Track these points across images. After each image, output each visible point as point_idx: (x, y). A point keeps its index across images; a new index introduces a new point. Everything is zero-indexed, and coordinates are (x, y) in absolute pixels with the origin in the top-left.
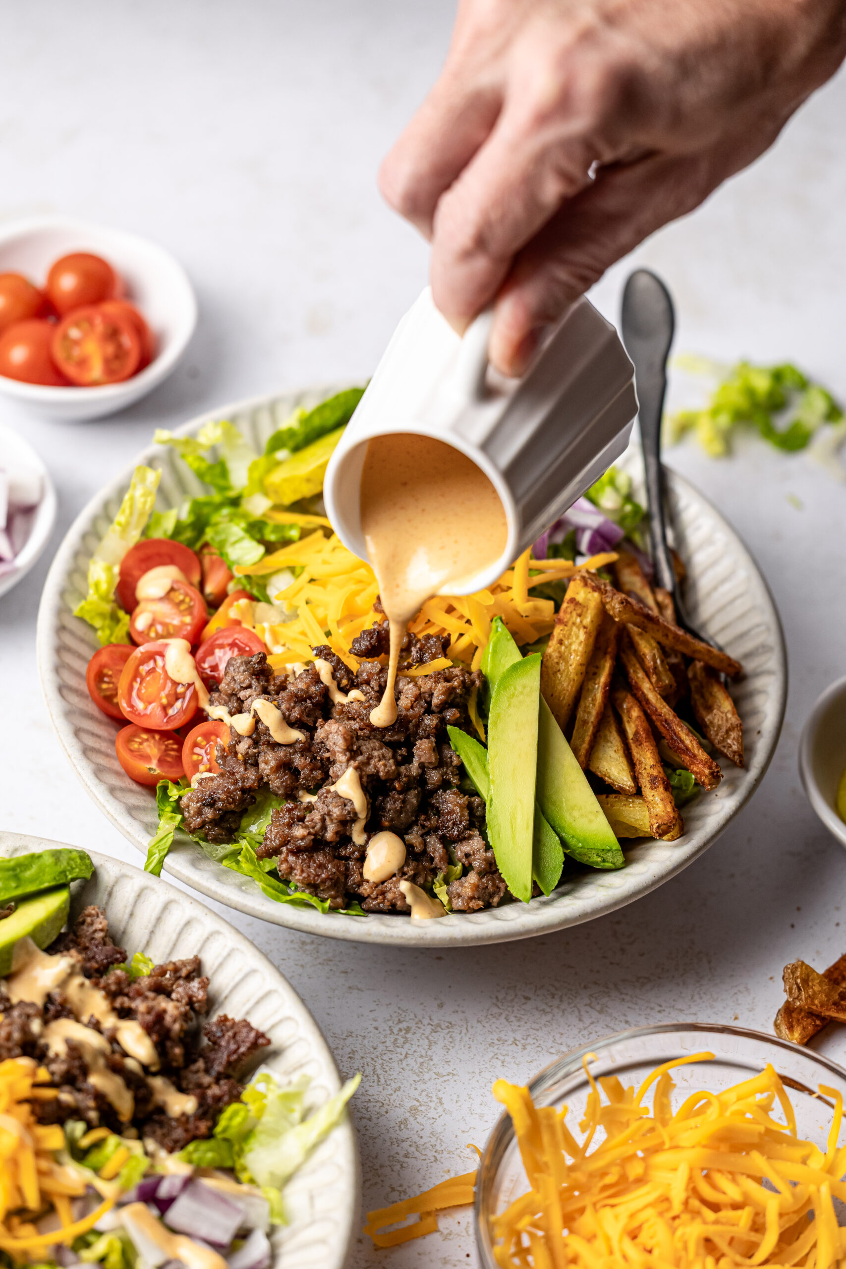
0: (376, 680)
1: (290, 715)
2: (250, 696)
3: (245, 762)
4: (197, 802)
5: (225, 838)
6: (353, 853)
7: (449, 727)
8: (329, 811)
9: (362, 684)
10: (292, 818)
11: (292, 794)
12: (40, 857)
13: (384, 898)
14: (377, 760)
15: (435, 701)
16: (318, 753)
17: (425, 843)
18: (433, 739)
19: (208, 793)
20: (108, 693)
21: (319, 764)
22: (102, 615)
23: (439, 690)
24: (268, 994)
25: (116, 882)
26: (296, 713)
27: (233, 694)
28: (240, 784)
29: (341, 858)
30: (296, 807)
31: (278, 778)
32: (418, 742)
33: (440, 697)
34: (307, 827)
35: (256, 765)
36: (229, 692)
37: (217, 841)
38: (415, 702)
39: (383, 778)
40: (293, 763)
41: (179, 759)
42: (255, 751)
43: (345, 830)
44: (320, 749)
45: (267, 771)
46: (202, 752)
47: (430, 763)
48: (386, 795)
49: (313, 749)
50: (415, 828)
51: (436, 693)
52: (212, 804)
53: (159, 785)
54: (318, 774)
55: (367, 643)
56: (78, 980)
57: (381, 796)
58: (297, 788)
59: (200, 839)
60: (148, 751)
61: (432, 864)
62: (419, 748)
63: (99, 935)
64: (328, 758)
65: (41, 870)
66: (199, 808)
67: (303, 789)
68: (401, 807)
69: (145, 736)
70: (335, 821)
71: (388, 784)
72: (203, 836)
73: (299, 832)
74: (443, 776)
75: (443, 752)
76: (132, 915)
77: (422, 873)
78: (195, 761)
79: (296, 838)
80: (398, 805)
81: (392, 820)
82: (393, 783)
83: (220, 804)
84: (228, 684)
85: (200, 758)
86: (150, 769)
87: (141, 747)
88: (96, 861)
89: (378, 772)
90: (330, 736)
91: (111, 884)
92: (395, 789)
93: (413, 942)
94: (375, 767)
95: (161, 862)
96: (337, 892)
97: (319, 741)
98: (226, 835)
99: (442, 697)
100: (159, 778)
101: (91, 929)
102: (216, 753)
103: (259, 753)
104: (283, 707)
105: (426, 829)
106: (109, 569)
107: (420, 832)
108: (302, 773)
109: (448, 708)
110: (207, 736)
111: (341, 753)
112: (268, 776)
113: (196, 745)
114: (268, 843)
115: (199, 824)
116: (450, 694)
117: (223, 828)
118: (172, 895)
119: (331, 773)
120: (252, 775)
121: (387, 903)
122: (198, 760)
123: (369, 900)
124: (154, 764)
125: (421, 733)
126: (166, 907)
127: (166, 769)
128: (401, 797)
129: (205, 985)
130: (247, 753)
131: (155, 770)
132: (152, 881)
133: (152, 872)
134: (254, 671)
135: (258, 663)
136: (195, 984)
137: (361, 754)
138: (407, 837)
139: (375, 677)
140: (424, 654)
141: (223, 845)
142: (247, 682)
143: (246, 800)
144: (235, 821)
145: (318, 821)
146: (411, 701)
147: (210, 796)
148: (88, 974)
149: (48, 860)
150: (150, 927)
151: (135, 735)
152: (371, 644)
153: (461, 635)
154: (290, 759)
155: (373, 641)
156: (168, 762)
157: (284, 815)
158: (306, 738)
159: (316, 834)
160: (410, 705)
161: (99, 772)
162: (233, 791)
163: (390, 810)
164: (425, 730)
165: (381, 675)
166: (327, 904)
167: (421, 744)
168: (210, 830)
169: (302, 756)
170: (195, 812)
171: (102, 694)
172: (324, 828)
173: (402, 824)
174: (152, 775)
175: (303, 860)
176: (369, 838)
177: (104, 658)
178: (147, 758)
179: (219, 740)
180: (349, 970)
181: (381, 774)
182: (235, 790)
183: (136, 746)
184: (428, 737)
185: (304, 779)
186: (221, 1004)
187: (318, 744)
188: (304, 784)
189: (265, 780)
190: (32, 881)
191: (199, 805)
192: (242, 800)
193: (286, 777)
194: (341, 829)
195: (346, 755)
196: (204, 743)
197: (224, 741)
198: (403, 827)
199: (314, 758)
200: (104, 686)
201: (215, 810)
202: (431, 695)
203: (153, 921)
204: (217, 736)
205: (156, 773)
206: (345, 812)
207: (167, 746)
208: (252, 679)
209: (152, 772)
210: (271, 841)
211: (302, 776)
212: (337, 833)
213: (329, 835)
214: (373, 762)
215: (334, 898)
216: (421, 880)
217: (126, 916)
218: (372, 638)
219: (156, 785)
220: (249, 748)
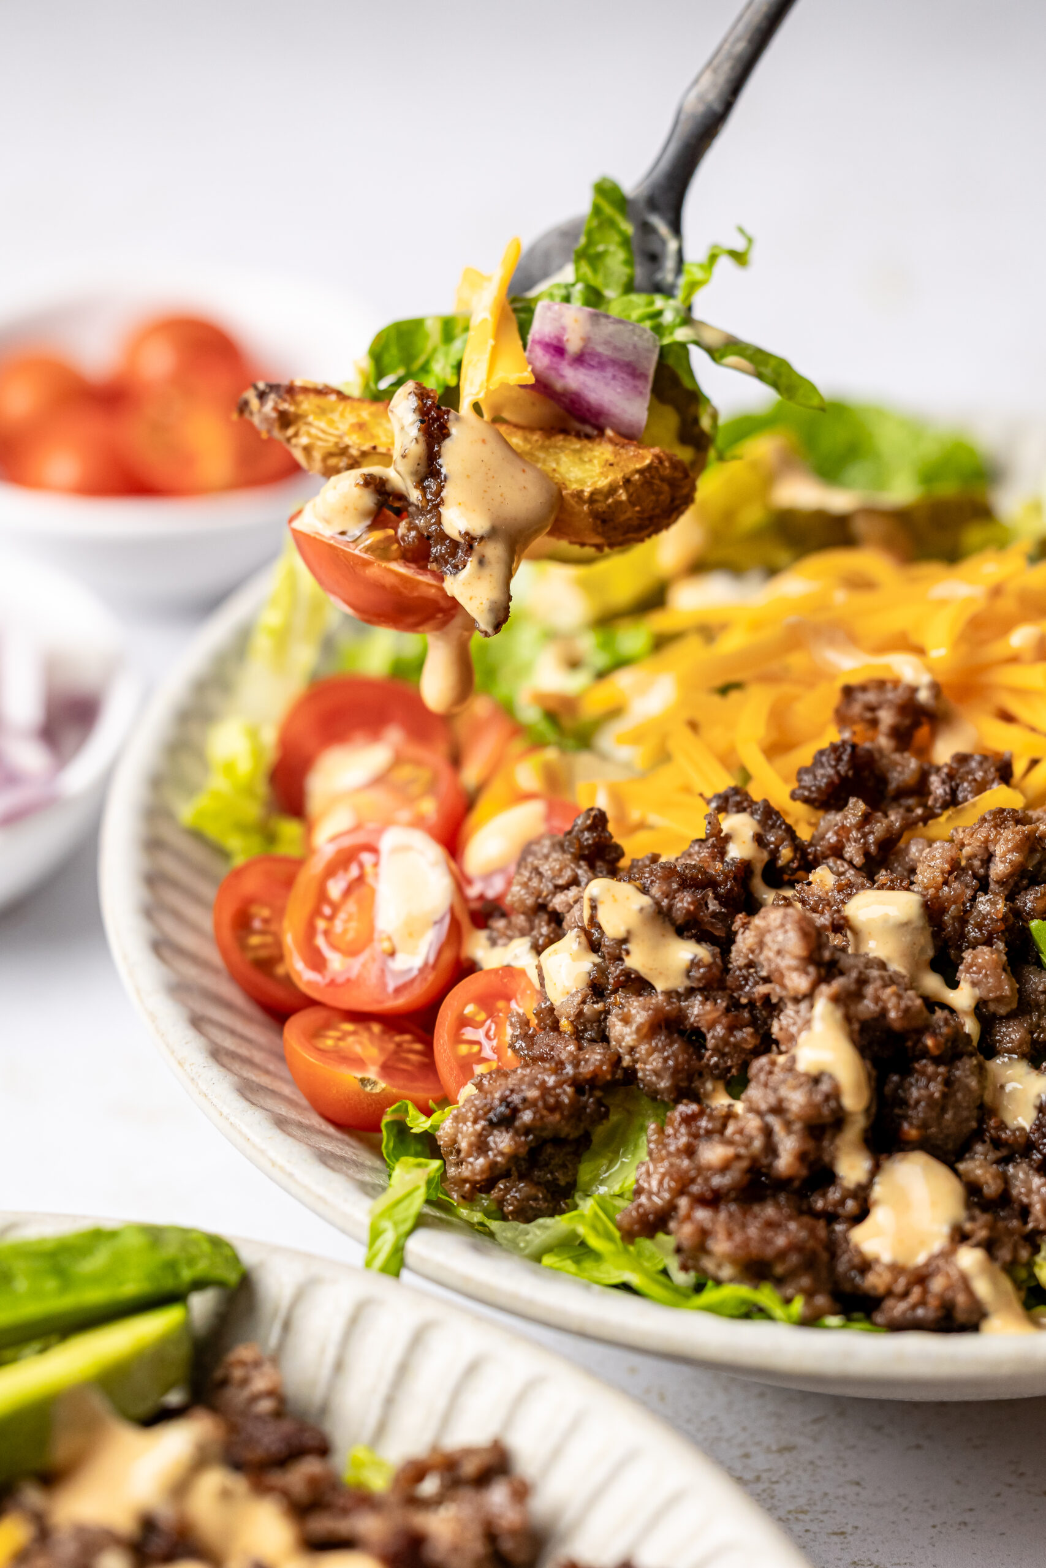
0: (856, 841)
1: (671, 907)
2: (576, 902)
3: (578, 1036)
4: (475, 1122)
5: (543, 1205)
6: (842, 1202)
7: (1034, 924)
8: (780, 1101)
9: (826, 857)
10: (696, 1136)
11: (689, 1088)
12: (113, 1235)
13: (925, 1292)
14: (879, 983)
15: (999, 869)
16: (741, 988)
17: (1006, 1180)
18: (1001, 945)
19: (497, 1095)
20: (263, 953)
21: (746, 1015)
22: (242, 828)
23: (1007, 841)
24: (674, 1500)
25: (300, 1296)
26: (684, 902)
27: (541, 907)
28: (569, 1070)
29: (817, 1215)
30: (701, 1113)
31: (655, 1049)
32: (968, 956)
33: (1009, 856)
34: (730, 1142)
35: (603, 1038)
36: (530, 901)
37: (526, 1214)
38: (950, 873)
39: (897, 1026)
40: (686, 1017)
41: (429, 1066)
42: (599, 1006)
43: (819, 1149)
44: (746, 979)
45: (629, 1040)
46: (479, 1035)
47: (999, 1000)
48: (906, 1071)
49: (729, 979)
50: (979, 1148)
51: (999, 850)
52: (507, 1121)
53: (386, 1119)
54: (745, 1035)
55: (831, 771)
56: (213, 1480)
57: (896, 1073)
58: (701, 1075)
59: (488, 1214)
60: (358, 1049)
61: (1026, 1223)
62: (971, 966)
63: (265, 1406)
64: (767, 998)
65: (119, 1261)
66: (480, 1135)
67: (717, 1078)
68: (944, 1095)
69: (348, 1027)
70: (797, 1126)
71: (909, 1044)
72: (494, 1207)
73: (713, 1153)
74: (1032, 1033)
75: (1027, 981)
76: (339, 1366)
77: (1006, 1239)
78: (464, 1057)
79: (709, 1168)
80: (936, 1089)
81: (924, 1126)
82: (919, 1040)
83: (527, 1116)
84: (525, 885)
85: (476, 1048)
86: (363, 1081)
87: (342, 1044)
88: (249, 1256)
89: (884, 1012)
90: (768, 939)
91: (285, 1303)
92: (925, 1053)
93: (1006, 1370)
94: (877, 1000)
95: (399, 1251)
96: (816, 1279)
97: (742, 962)
98: (545, 1199)
99: (1015, 856)
100: (384, 1101)
101: (245, 1393)
102: (509, 1031)
103: (607, 1012)
104: (655, 891)
105: (1004, 1152)
106: (253, 734)
107: (992, 1156)
108: (709, 1036)
109: (1026, 889)
110: (489, 1002)
111: (796, 969)
112: (632, 1050)
113: (464, 1022)
114: (643, 1199)
115: (482, 1172)
116: (1032, 851)
117: (538, 1184)
118: (428, 1311)
119: (775, 1029)
120: (595, 1056)
121: (933, 1302)
122: (470, 1055)
123: (889, 1303)
124: (372, 1073)
125: (973, 933)
126: (418, 1339)
127: (401, 1083)
128: (941, 1069)
129: (521, 1493)
130: (580, 1014)
131: (375, 1083)
132: (384, 1286)
133: (384, 1270)
134: (581, 847)
135: (590, 828)
136: (498, 1496)
137: (842, 973)
138: (962, 1167)
139: (854, 834)
140: (958, 785)
141: (541, 1221)
142: (567, 874)
143: (585, 1108)
144: (564, 1166)
145: (755, 1132)
146: (943, 872)
147: (504, 1100)
148: (237, 1465)
149: (135, 1241)
150: (383, 1389)
151: (327, 1026)
152: (838, 773)
153: (1034, 763)
154: (680, 1009)
155: (842, 768)
156: (404, 1070)
157: (676, 1131)
158: (714, 956)
159: (754, 1160)
160: (940, 879)
161: (248, 1091)
162: (554, 1088)
163: (918, 1102)
164: (979, 926)
165: (867, 829)
166: (798, 1306)
167: (975, 957)
168: (507, 1190)
169: (707, 999)
170: (471, 1145)
171: (251, 955)
172: (771, 1149)
173: (948, 1137)
174: (370, 1094)
175: (731, 1215)
176: (876, 1170)
177: (251, 885)
178: (358, 1062)
179: (513, 1005)
180: (849, 1529)
181: (893, 1015)
182: (559, 1084)
183: (330, 1043)
184: (988, 942)
185: (717, 1051)
186: (563, 1539)
187: (740, 969)
188: (716, 1065)
189: (627, 1061)
190: (96, 1279)
191: (478, 1127)
192: (576, 1112)
193: (676, 1046)
194: (810, 1145)
195: (807, 973)
196: (482, 1016)
197: (524, 1006)
198: (950, 1146)
199: (734, 1005)
200: (255, 940)
201: (517, 1133)
202: (988, 859)
203: (389, 1372)
204: (508, 999)
205: (377, 1090)
206: (818, 1098)
207: (399, 1045)
208: (580, 867)
209: (368, 1089)
210: (650, 1194)
211: (711, 1043)
212: (802, 1157)
213: (785, 1161)
214: (870, 990)
215: (809, 1294)
216: (1005, 1254)
217: (326, 1371)
218: (839, 759)
219: (380, 1121)
220: (584, 1002)
